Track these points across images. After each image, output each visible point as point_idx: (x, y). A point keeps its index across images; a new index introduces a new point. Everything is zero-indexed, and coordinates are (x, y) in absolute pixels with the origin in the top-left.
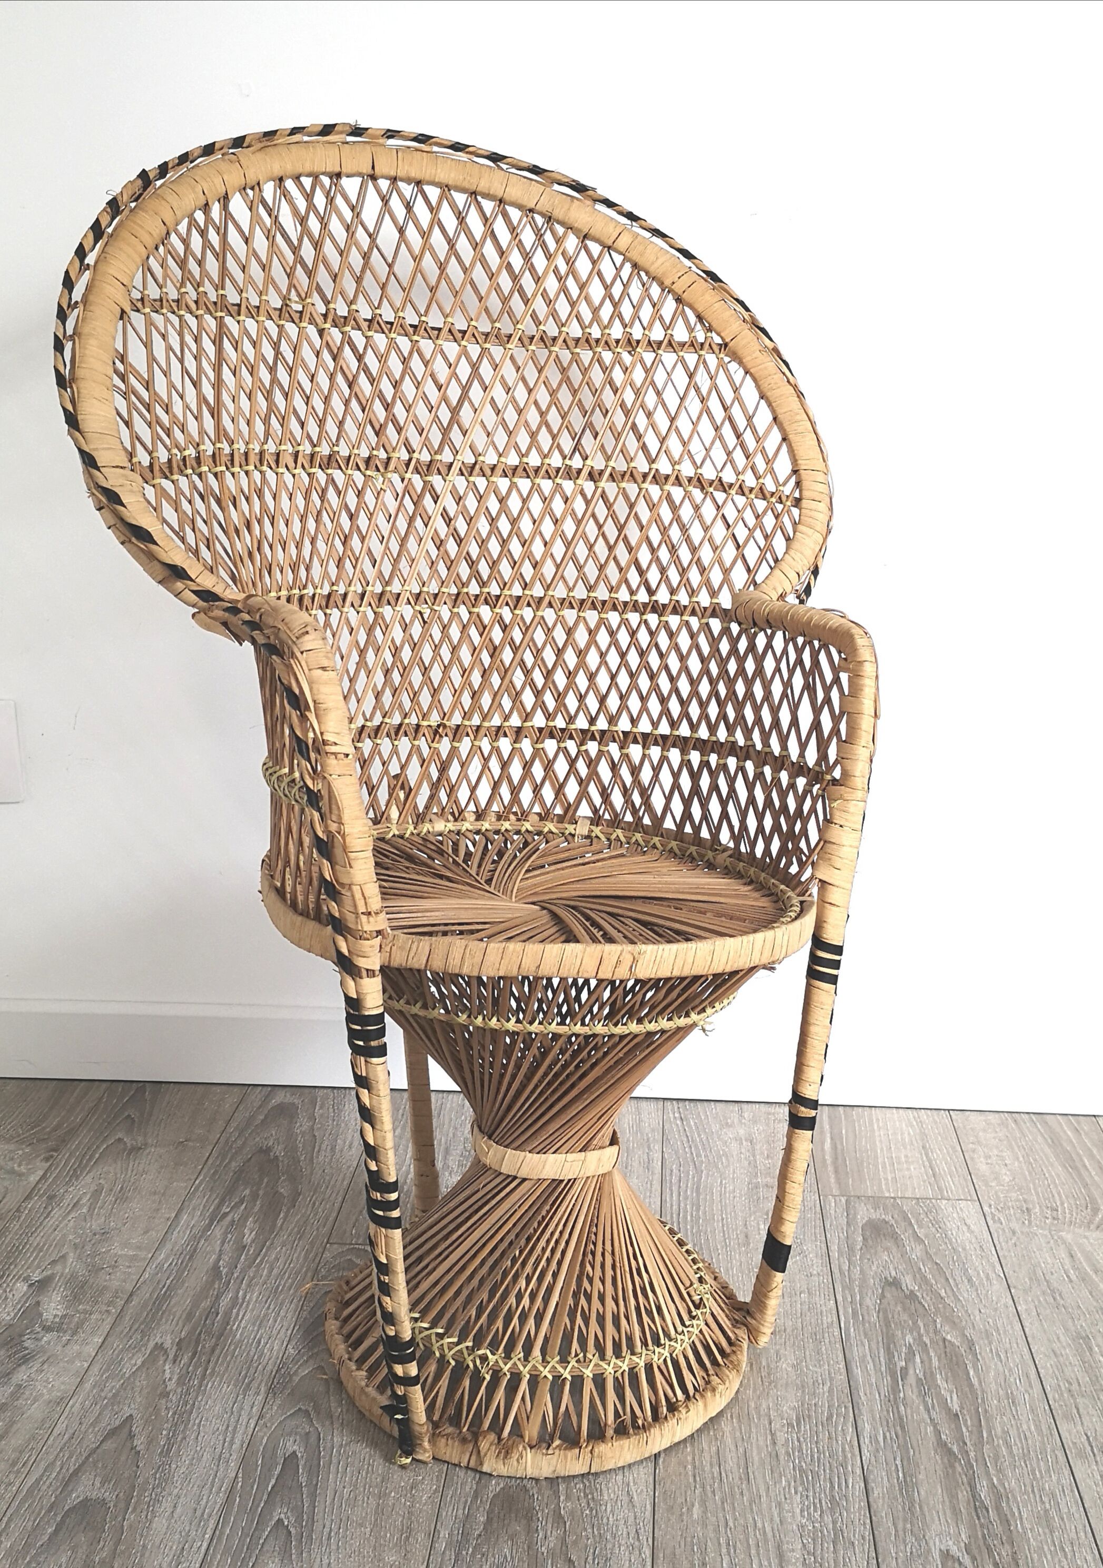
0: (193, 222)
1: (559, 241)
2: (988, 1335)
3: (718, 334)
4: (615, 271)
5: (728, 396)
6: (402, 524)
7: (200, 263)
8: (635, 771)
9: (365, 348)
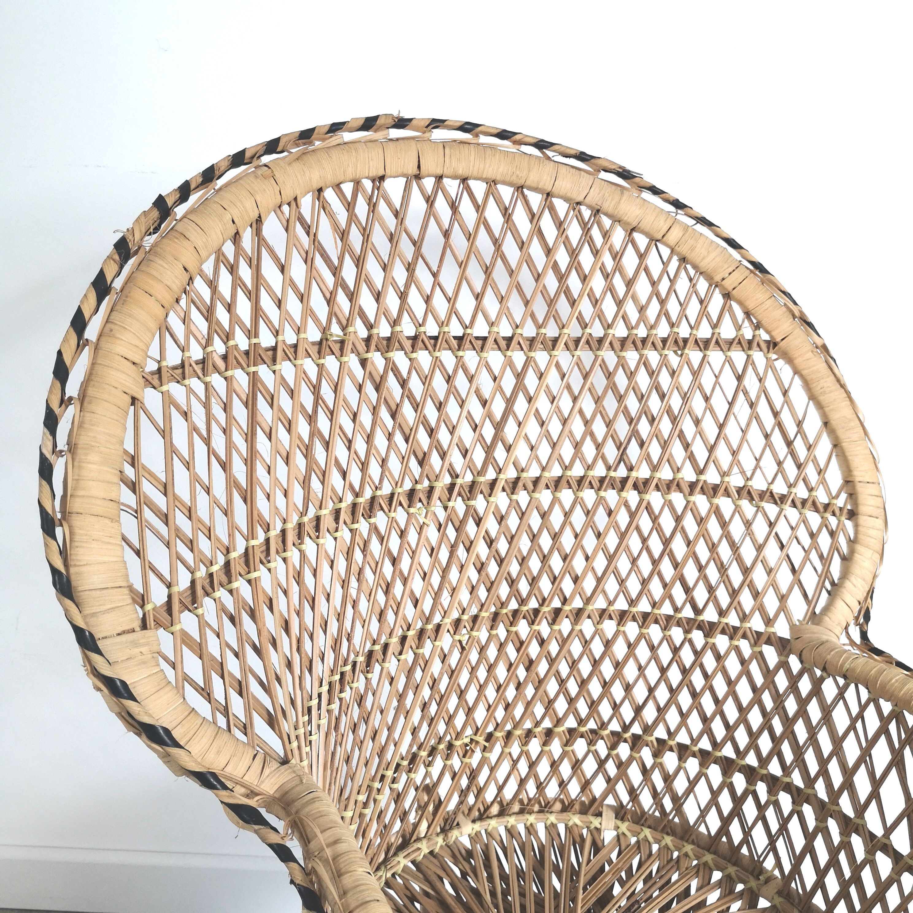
0: (220, 257)
1: (606, 235)
3: (768, 332)
4: (662, 266)
5: (778, 399)
6: (444, 555)
7: (230, 308)
8: (668, 779)
9: (409, 373)
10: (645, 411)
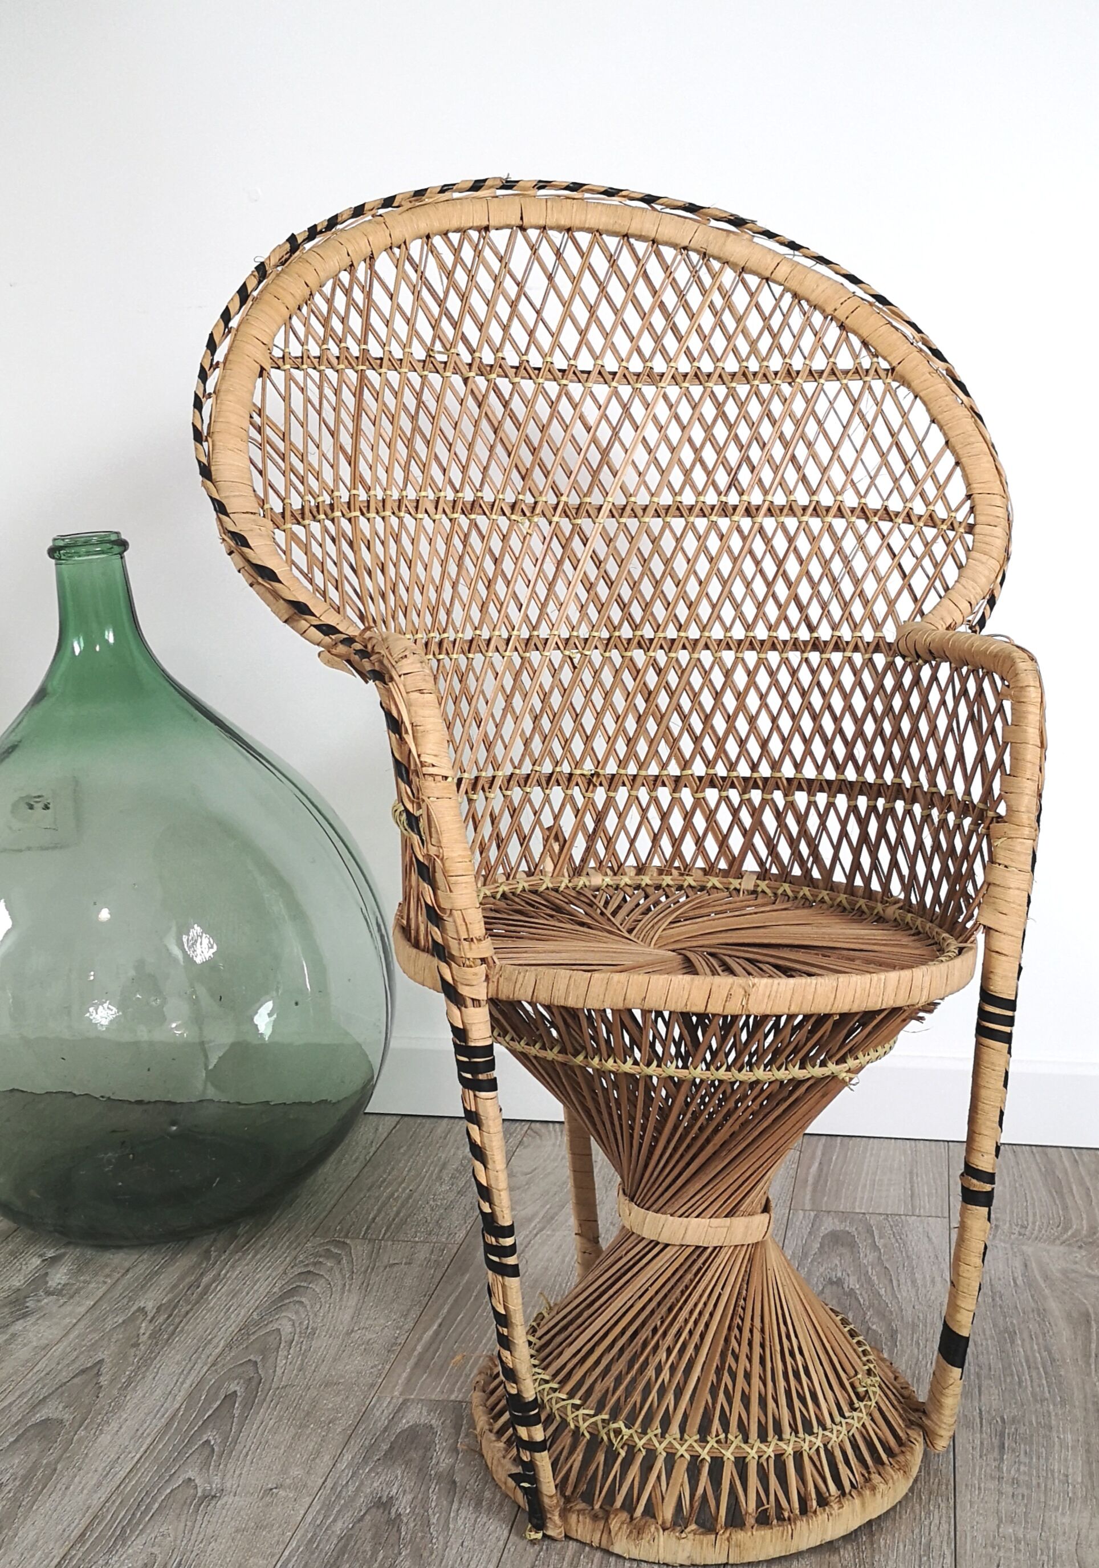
0: (337, 282)
1: (714, 276)
2: (914, 1327)
3: (885, 359)
4: (774, 302)
6: (550, 568)
7: (343, 320)
9: (511, 394)
10: (756, 437)
